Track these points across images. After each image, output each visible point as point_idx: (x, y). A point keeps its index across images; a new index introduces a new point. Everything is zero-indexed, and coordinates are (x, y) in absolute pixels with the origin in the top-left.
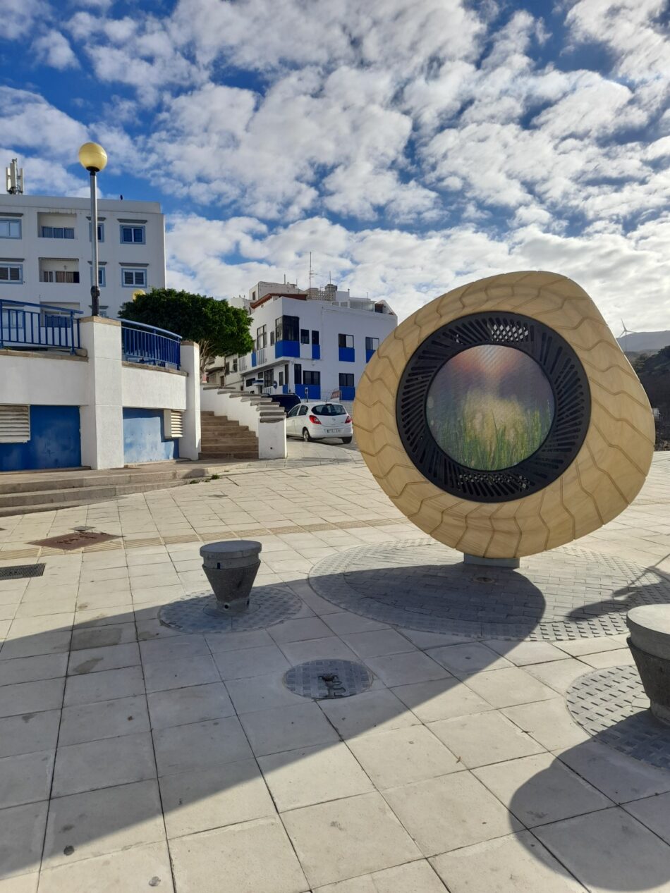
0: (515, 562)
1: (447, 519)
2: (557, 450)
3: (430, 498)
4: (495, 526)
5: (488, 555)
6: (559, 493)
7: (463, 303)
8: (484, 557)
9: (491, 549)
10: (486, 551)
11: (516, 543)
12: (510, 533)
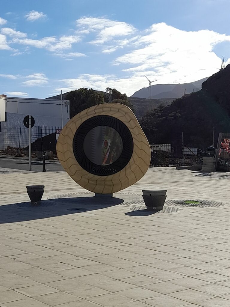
0: (111, 195)
1: (90, 182)
2: (124, 159)
3: (85, 175)
4: (105, 183)
5: (103, 193)
6: (125, 172)
7: (95, 112)
8: (102, 194)
9: (104, 191)
10: (102, 192)
11: (112, 188)
12: (110, 185)
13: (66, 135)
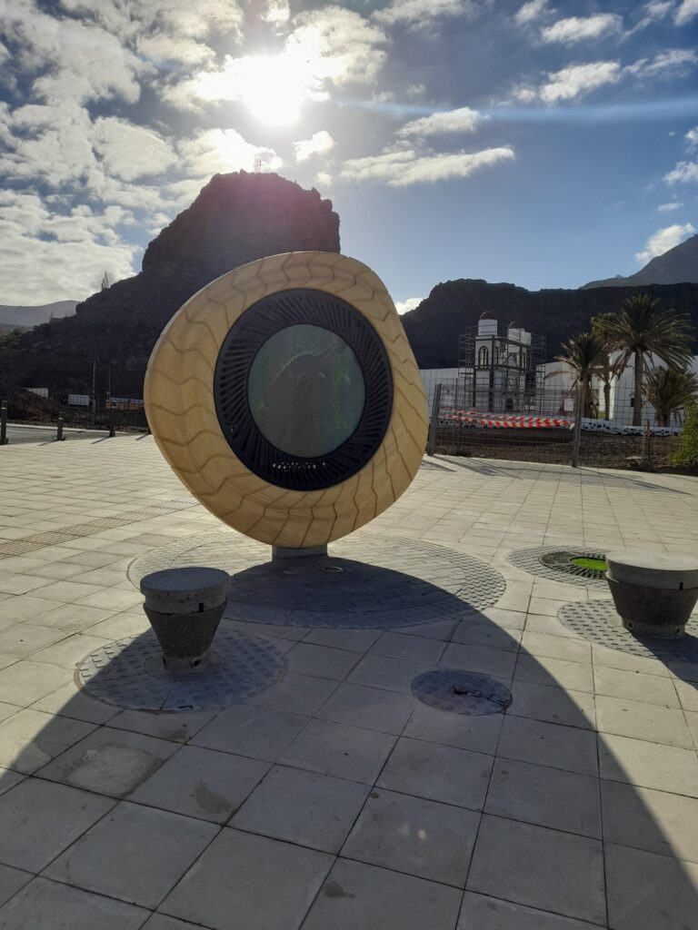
0: (325, 546)
1: (270, 513)
2: (367, 436)
3: (255, 492)
4: (315, 514)
5: (304, 545)
6: (371, 476)
7: (286, 275)
8: (299, 548)
9: (308, 539)
10: (303, 542)
11: (329, 528)
12: (326, 519)
13: (190, 350)
